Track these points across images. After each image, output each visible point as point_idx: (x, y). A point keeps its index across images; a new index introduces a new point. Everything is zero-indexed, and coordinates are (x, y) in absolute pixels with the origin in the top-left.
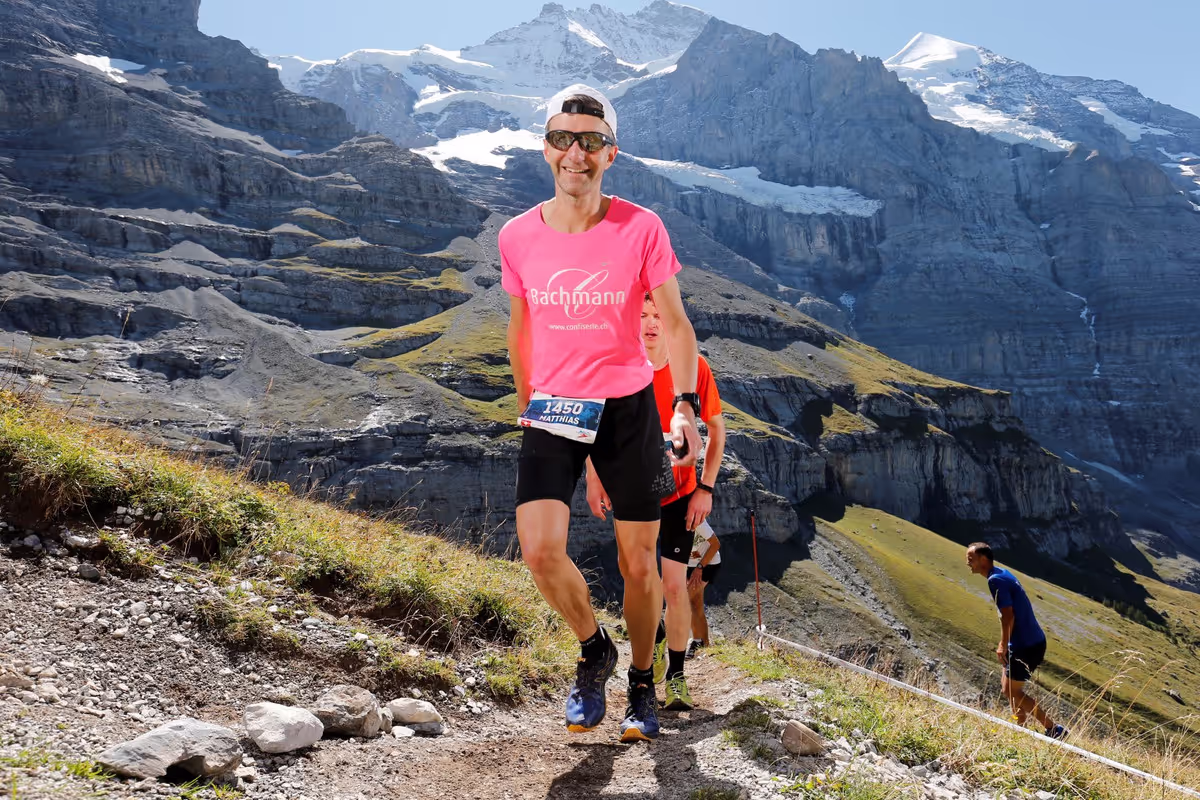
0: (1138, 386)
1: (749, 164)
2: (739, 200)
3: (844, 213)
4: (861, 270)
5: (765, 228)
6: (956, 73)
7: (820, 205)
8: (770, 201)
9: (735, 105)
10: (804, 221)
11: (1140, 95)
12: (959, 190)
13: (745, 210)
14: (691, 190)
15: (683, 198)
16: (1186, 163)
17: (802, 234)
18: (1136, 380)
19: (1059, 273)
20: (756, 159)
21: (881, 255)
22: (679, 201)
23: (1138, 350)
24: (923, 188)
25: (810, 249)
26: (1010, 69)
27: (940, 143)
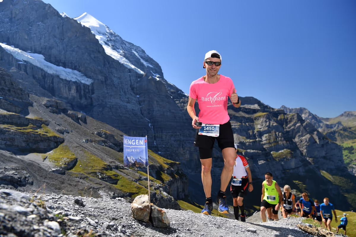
0: (164, 148)
1: (40, 53)
2: (42, 70)
3: (81, 82)
4: (86, 103)
5: (53, 83)
6: (100, 32)
7: (72, 77)
8: (55, 72)
9: (31, 26)
10: (68, 83)
11: (145, 53)
12: (116, 81)
13: (45, 75)
14: (22, 61)
15: (19, 64)
16: (157, 77)
17: (67, 88)
18: (164, 146)
19: (142, 112)
20: (43, 52)
21: (93, 99)
22: (17, 66)
23: (164, 137)
24: (106, 78)
25: (69, 93)
26: (115, 36)
27: (109, 63)
